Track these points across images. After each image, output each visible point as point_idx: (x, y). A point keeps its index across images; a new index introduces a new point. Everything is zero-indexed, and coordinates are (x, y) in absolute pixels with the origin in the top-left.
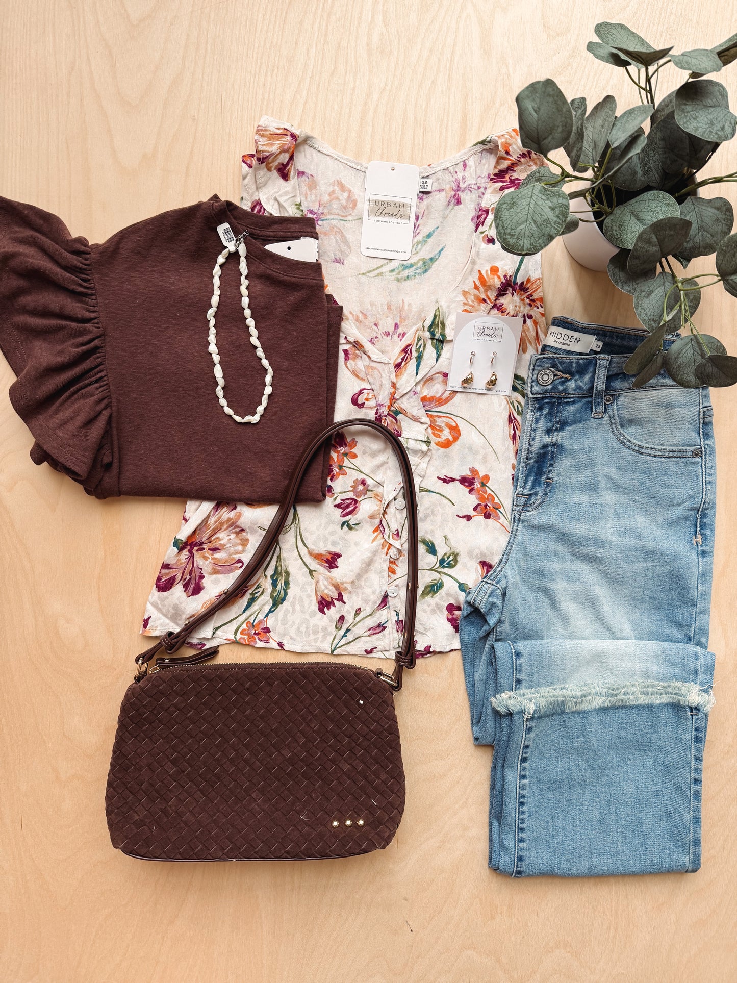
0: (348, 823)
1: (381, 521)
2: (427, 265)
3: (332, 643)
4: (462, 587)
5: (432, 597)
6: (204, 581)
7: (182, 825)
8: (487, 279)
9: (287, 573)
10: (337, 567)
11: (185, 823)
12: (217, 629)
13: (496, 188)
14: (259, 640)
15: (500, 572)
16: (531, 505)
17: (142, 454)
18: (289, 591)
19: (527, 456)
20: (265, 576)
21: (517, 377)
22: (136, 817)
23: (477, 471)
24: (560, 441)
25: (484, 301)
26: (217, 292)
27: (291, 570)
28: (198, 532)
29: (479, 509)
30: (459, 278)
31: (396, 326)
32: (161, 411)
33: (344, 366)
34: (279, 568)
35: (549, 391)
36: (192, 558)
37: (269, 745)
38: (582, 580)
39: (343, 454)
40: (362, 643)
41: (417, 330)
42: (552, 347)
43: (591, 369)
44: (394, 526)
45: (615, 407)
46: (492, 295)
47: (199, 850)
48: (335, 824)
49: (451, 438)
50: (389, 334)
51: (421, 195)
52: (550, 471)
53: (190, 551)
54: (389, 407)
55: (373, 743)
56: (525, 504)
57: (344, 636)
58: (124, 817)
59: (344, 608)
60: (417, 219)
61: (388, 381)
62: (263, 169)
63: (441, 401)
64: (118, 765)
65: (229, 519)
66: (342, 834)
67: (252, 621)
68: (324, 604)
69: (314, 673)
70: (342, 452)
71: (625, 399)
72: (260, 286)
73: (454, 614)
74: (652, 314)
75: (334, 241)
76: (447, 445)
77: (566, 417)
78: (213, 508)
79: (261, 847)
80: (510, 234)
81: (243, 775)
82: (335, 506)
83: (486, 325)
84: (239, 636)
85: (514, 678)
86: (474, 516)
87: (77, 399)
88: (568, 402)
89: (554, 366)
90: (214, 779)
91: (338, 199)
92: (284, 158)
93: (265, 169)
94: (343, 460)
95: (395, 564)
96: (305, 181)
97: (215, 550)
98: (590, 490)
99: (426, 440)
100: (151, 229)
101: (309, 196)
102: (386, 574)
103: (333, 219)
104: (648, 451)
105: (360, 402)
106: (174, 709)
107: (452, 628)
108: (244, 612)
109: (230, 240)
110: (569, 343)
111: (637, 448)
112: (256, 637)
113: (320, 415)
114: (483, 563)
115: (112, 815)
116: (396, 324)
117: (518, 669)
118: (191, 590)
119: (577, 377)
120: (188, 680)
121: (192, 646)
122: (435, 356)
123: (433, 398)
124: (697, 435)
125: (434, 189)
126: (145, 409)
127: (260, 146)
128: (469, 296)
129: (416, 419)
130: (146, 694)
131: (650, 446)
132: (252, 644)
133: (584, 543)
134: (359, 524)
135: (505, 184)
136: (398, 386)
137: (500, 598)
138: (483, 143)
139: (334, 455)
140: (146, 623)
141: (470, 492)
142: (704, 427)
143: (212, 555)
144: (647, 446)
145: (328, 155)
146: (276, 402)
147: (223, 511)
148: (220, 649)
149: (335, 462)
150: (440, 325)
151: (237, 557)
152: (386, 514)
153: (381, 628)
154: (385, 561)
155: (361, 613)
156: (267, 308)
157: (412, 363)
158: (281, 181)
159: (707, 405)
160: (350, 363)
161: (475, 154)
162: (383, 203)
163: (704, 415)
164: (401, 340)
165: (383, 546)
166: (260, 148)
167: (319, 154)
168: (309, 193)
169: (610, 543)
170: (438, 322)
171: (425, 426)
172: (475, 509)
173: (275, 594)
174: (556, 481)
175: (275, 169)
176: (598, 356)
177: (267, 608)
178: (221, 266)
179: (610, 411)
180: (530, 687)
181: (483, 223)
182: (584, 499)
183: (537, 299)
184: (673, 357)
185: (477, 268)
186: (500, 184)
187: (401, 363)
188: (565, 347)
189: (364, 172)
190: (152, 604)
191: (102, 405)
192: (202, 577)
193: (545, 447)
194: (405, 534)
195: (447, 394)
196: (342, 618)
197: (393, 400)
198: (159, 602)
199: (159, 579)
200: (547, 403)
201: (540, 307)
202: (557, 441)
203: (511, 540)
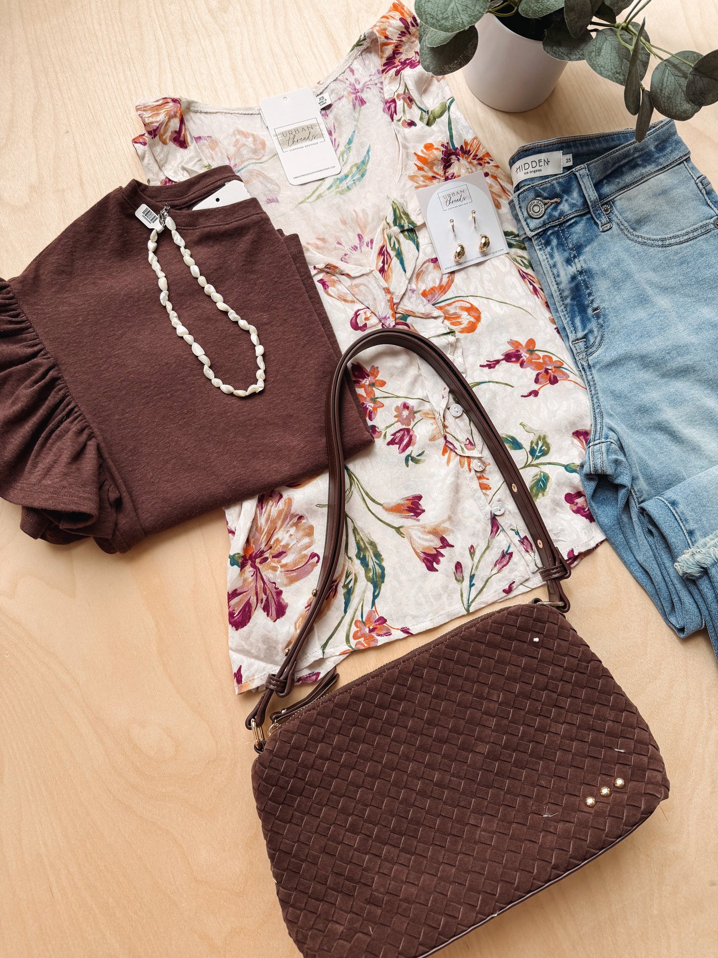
0: (605, 791)
1: (445, 437)
2: (361, 168)
3: (462, 600)
4: (569, 468)
5: (543, 495)
6: (284, 596)
7: (405, 905)
8: (427, 157)
9: (373, 544)
10: (424, 511)
11: (406, 900)
12: (324, 647)
13: (391, 76)
14: (379, 635)
15: (602, 428)
16: (593, 345)
17: (152, 478)
18: (384, 564)
19: (561, 297)
20: (350, 558)
21: (506, 234)
22: (340, 929)
23: (517, 342)
24: (585, 266)
25: (434, 177)
26: (161, 275)
27: (375, 538)
28: (252, 541)
29: (541, 380)
30: (400, 167)
31: (360, 237)
32: (154, 422)
33: (325, 295)
34: (362, 543)
35: (547, 221)
36: (258, 574)
37: (456, 750)
38: (687, 398)
39: (369, 385)
40: (494, 584)
41: (383, 230)
42: (526, 180)
43: (575, 184)
44: (463, 436)
45: (616, 212)
46: (439, 169)
47: (442, 927)
48: (590, 801)
49: (472, 319)
50: (357, 248)
51: (323, 112)
52: (592, 301)
53: (254, 566)
54: (394, 316)
55: (576, 682)
56: (586, 348)
57: (471, 585)
58: (326, 936)
59: (454, 553)
60: (330, 133)
61: (379, 291)
62: (158, 144)
63: (443, 289)
64: (284, 870)
65: (280, 513)
66: (607, 808)
67: (360, 619)
68: (431, 560)
69: (462, 638)
70: (368, 383)
71: (621, 202)
72: (204, 251)
73: (577, 503)
74: (613, 67)
75: (259, 184)
76: (472, 328)
77: (577, 239)
78: (257, 506)
79: (519, 878)
80: (443, 18)
81: (445, 803)
82: (389, 444)
83: (450, 192)
84: (353, 642)
85: (685, 531)
86: (539, 389)
87: (53, 444)
88: (571, 224)
89: (538, 195)
90: (412, 827)
91: (244, 145)
92: (175, 124)
93: (161, 143)
94: (373, 392)
95: (484, 478)
96: (205, 144)
97: (279, 555)
98: (641, 302)
99: (449, 331)
100: (67, 242)
101: (214, 155)
102: (480, 493)
103: (249, 164)
104: (673, 241)
105: (360, 325)
106: (321, 761)
107: (584, 518)
108: (345, 611)
109: (153, 220)
110: (540, 168)
111: (660, 243)
112: (374, 634)
113: (327, 351)
114: (577, 434)
115: (308, 942)
116: (359, 235)
117: (683, 519)
118: (274, 613)
119: (566, 197)
120: (321, 718)
121: (304, 681)
122: (413, 246)
123: (433, 289)
124: (708, 208)
125: (333, 100)
126: (135, 427)
127: (146, 119)
128: (417, 178)
129: (428, 317)
130: (278, 756)
131: (672, 235)
132: (373, 644)
133: (668, 357)
134: (423, 452)
135: (398, 68)
136: (391, 290)
137: (619, 452)
138: (358, 44)
139: (361, 391)
140: (238, 677)
141: (522, 365)
142: (710, 196)
143: (279, 562)
144: (669, 236)
145: (216, 113)
146: (273, 360)
147: (269, 508)
148: (339, 671)
149: (365, 398)
150: (403, 216)
151: (308, 552)
152: (447, 427)
153: (507, 557)
154: (472, 478)
155: (477, 551)
156: (221, 268)
157: (395, 262)
158: (182, 150)
159: (700, 175)
160: (331, 290)
161: (356, 58)
162: (290, 132)
163: (703, 185)
164: (372, 248)
165: (461, 464)
166: (147, 121)
167: (206, 115)
168: (213, 153)
169: (693, 344)
170: (400, 214)
171: (441, 320)
172: (537, 381)
173: (371, 574)
174: (604, 308)
175: (170, 140)
176: (574, 169)
177: (369, 596)
178: (155, 252)
179: (614, 219)
180: (705, 535)
181: (395, 112)
182: (641, 314)
183: (484, 156)
184: (658, 91)
185: (412, 151)
186: (393, 71)
187: (383, 267)
188: (538, 174)
189: (260, 114)
190: (237, 651)
191: (84, 436)
192: (279, 593)
193: (574, 278)
194: (478, 439)
195: (445, 279)
196: (458, 566)
197: (394, 306)
198: (243, 643)
199: (231, 615)
200: (551, 234)
201: (490, 162)
202: (582, 267)
203: (593, 392)
